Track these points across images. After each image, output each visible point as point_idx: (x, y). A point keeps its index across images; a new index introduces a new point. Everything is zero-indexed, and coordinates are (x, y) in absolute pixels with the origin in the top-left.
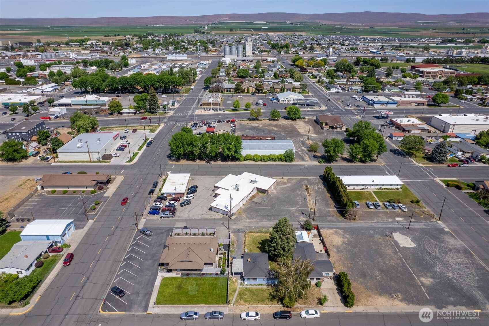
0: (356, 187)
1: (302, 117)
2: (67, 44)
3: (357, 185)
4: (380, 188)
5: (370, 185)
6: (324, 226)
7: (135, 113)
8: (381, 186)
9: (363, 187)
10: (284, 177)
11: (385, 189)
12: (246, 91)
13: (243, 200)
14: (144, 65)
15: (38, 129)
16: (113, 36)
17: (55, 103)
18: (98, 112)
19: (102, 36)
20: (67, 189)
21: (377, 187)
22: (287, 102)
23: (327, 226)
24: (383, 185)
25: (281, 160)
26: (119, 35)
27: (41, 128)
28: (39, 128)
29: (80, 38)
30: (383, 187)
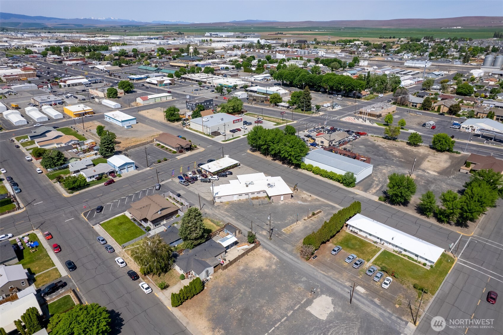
0: (369, 237)
1: (454, 150)
2: (333, 43)
3: (370, 235)
4: (400, 253)
5: (387, 242)
6: (270, 248)
7: (288, 107)
8: (401, 250)
9: (379, 241)
10: (312, 195)
11: (404, 256)
12: (436, 110)
13: (240, 195)
14: (368, 68)
15: (205, 104)
16: (387, 38)
17: (248, 89)
18: (263, 101)
19: (377, 37)
20: (165, 146)
21: (397, 249)
22: (470, 131)
23: (273, 250)
24: (405, 250)
25: (339, 181)
26: (394, 38)
27: (208, 103)
28: (207, 104)
29: (344, 39)
30: (404, 253)
